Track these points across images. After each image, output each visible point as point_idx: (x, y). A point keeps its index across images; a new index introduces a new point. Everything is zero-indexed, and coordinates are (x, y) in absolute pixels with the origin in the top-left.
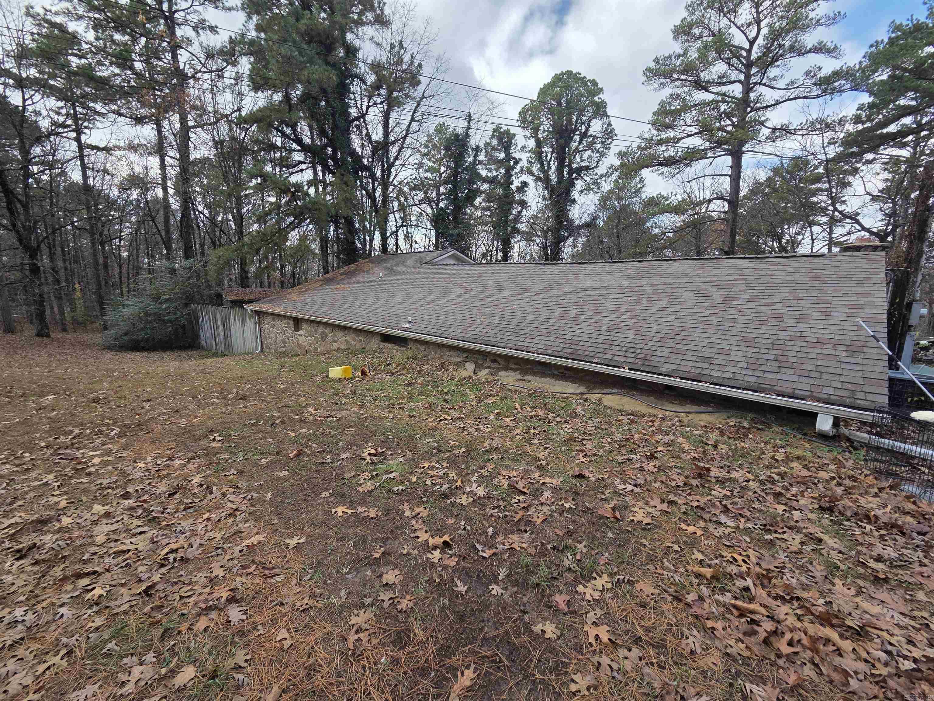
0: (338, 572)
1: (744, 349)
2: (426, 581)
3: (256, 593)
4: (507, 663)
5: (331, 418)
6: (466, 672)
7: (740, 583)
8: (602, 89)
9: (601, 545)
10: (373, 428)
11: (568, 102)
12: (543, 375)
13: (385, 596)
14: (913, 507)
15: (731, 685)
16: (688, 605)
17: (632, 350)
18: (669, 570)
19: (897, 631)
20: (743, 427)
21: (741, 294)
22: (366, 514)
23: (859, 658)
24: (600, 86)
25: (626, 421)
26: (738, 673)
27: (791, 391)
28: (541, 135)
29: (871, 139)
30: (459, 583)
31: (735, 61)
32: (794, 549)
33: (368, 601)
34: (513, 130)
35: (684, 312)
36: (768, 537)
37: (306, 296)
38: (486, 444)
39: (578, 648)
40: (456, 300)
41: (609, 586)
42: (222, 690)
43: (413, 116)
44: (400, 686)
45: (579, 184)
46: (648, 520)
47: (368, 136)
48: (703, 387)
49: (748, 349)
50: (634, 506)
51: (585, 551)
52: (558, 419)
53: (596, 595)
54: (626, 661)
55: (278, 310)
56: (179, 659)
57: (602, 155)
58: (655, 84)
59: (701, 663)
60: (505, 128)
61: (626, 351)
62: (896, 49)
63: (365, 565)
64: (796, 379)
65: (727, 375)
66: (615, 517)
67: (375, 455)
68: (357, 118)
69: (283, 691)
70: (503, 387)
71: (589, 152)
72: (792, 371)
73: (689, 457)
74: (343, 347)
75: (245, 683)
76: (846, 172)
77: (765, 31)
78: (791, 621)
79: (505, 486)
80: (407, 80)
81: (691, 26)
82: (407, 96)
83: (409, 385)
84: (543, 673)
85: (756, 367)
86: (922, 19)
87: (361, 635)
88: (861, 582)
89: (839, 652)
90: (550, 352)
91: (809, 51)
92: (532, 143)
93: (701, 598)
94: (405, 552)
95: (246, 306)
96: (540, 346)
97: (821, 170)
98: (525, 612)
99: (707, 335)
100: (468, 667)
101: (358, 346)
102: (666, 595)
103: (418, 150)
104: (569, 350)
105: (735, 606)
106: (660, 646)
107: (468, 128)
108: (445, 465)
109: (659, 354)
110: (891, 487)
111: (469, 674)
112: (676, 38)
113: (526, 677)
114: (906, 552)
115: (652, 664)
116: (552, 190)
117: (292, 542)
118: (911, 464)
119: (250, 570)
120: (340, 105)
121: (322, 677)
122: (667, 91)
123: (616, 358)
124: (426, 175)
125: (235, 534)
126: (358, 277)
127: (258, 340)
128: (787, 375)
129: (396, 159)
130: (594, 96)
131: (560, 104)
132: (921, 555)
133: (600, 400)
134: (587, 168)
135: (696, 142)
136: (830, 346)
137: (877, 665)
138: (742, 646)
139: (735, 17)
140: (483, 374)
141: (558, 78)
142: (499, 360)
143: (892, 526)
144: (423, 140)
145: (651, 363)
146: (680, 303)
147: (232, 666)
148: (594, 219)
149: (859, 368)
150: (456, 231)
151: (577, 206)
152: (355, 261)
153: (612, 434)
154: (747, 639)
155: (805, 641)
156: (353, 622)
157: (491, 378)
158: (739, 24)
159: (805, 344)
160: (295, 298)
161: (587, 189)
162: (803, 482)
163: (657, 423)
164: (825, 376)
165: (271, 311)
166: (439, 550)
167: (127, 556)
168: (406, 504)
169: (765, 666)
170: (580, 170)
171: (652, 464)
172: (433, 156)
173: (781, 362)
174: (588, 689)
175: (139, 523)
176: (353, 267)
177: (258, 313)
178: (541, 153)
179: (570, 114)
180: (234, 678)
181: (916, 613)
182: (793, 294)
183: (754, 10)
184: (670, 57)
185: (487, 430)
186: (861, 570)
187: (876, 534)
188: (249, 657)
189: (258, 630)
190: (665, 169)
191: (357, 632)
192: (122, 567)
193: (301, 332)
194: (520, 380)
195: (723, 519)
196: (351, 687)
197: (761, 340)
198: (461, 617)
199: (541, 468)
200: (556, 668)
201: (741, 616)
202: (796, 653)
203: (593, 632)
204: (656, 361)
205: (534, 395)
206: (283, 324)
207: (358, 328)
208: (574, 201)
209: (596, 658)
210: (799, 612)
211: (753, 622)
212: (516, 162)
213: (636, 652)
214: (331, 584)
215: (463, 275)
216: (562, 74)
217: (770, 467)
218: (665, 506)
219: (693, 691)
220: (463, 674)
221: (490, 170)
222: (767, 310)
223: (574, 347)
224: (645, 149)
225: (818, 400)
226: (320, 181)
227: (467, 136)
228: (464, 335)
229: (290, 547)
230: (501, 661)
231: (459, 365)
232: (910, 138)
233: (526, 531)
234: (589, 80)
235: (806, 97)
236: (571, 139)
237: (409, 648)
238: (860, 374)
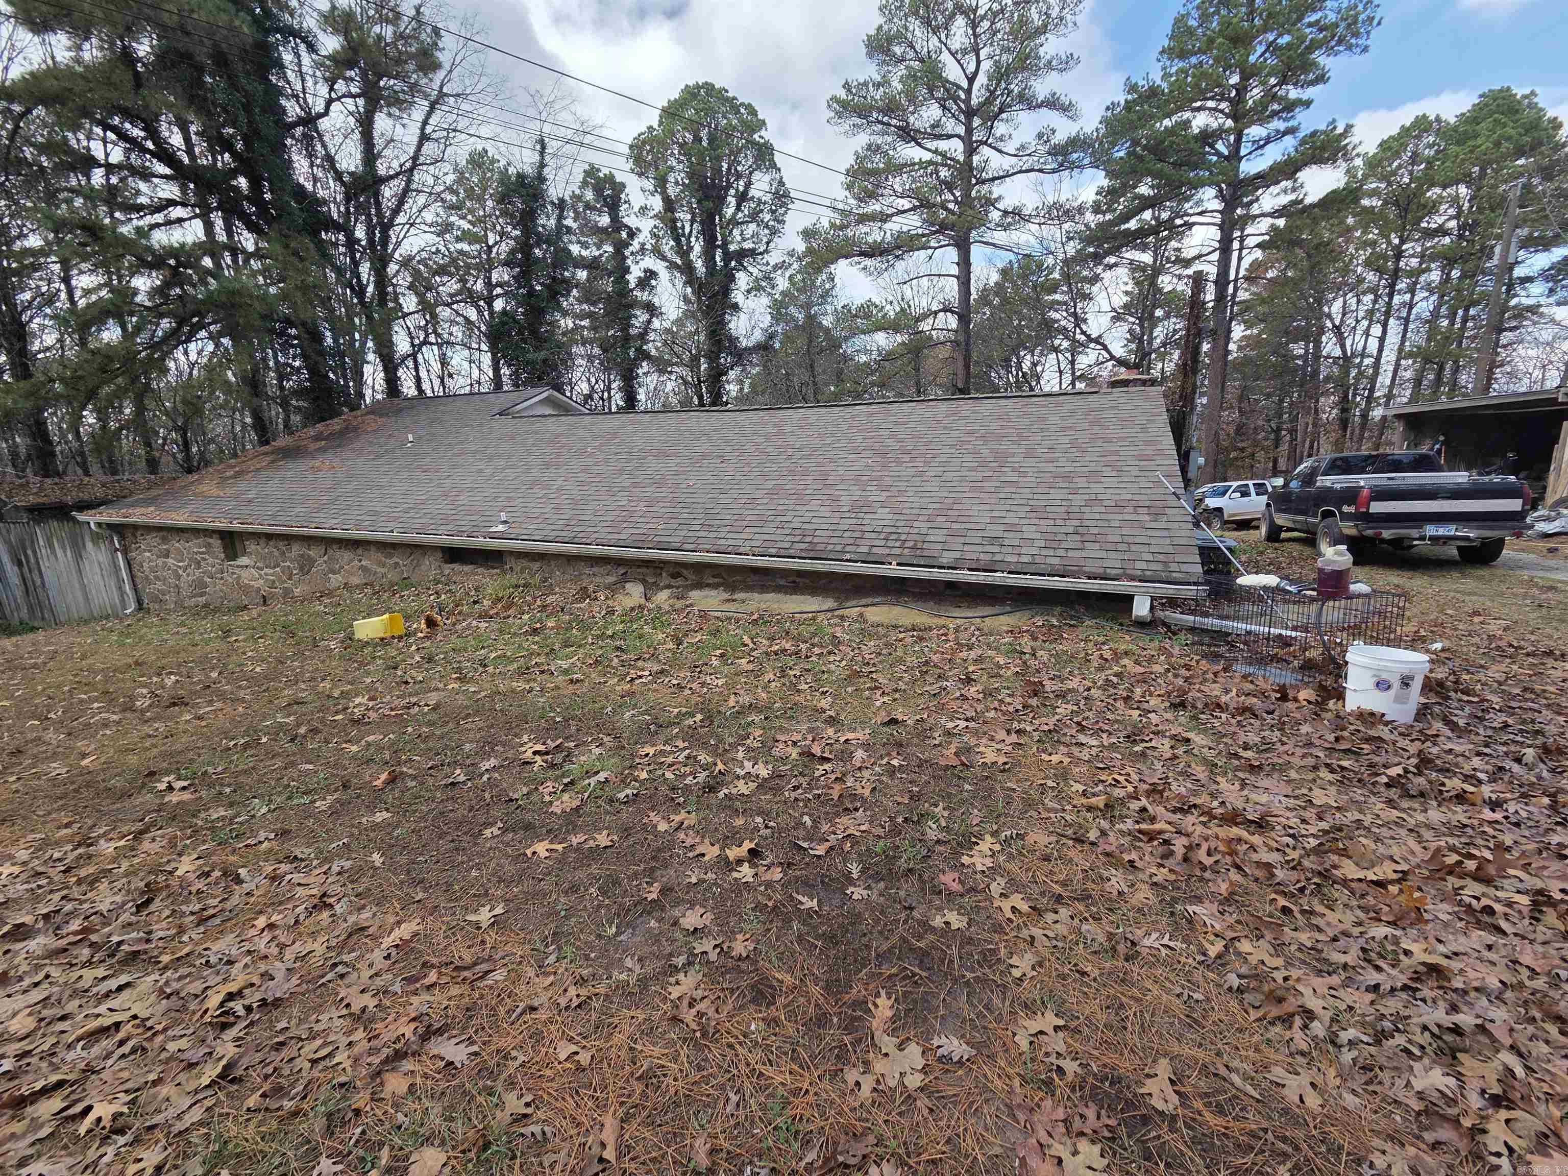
0: (599, 937)
1: (1036, 521)
2: (753, 909)
3: (468, 1010)
4: (924, 974)
5: (416, 709)
6: (878, 1001)
7: (1135, 805)
8: (763, 123)
9: (964, 802)
10: (515, 711)
11: (712, 139)
12: (764, 589)
13: (705, 945)
14: (1252, 687)
15: (1172, 914)
16: (1092, 844)
17: (894, 537)
18: (1056, 811)
19: (1289, 814)
20: (1053, 626)
21: (1014, 448)
22: (591, 843)
23: (1271, 849)
24: (760, 117)
25: (909, 640)
26: (1175, 900)
27: (1101, 570)
28: (672, 191)
29: (1114, 237)
30: (804, 899)
31: (950, 103)
32: (1168, 755)
33: (680, 961)
34: (619, 177)
35: (949, 476)
36: (1137, 748)
37: (242, 485)
38: (731, 703)
39: (998, 929)
40: (583, 476)
41: (997, 847)
42: (514, 1158)
43: (423, 129)
44: (800, 1049)
45: (742, 280)
46: (1002, 759)
47: (330, 159)
48: (1000, 578)
49: (1042, 522)
50: (977, 745)
51: (946, 814)
52: (817, 650)
53: (989, 862)
54: (1058, 926)
55: (180, 518)
56: (392, 1148)
57: (774, 232)
58: (846, 125)
59: (1134, 901)
60: (605, 171)
61: (886, 539)
62: (1134, 117)
63: (641, 915)
64: (1103, 554)
65: (1025, 559)
66: (963, 764)
67: (547, 753)
68: (301, 121)
69: (622, 1121)
70: (703, 615)
71: (753, 227)
72: (1097, 546)
73: (1009, 673)
74: (355, 580)
75: (549, 1135)
76: (1086, 280)
77: (986, 65)
78: (1199, 829)
79: (794, 755)
80: (411, 56)
81: (890, 40)
82: (414, 88)
83: (535, 632)
84: (973, 970)
85: (1055, 545)
86: (1158, 82)
87: (702, 1006)
88: (1241, 775)
89: (1253, 848)
90: (773, 551)
91: (1039, 106)
92: (657, 203)
93: (1103, 833)
94: (694, 880)
95: (81, 517)
96: (754, 543)
97: (1056, 275)
98: (911, 908)
99: (987, 507)
100: (878, 995)
101: (393, 576)
102: (1064, 840)
103: (439, 197)
104: (803, 546)
105: (1140, 831)
106: (1085, 897)
107: (542, 165)
108: (681, 744)
109: (932, 538)
110: (1225, 670)
111: (882, 1001)
112: (870, 55)
113: (955, 981)
114: (1267, 733)
115: (1086, 919)
116: (700, 287)
117: (484, 916)
118: (1228, 643)
119: (427, 981)
120: (261, 88)
121: (675, 1080)
122: (862, 139)
123: (875, 550)
124: (459, 246)
125: (350, 935)
126: (357, 445)
127: (127, 587)
128: (1092, 549)
129: (396, 211)
130: (754, 131)
131: (698, 139)
132: (1278, 733)
133: (861, 615)
134: (752, 253)
135: (912, 223)
136: (1131, 510)
137: (1288, 850)
138: (1165, 871)
139: (947, 36)
140: (662, 597)
141: (692, 94)
142: (685, 572)
143: (1244, 710)
144: (450, 179)
145: (925, 553)
146: (943, 464)
147: (509, 1120)
148: (771, 337)
149: (1166, 533)
150: (542, 355)
151: (742, 315)
152: (334, 413)
153: (901, 661)
154: (1167, 863)
155: (1222, 848)
156: (675, 995)
157: (679, 604)
158: (953, 48)
159: (1103, 510)
160: (215, 492)
161: (756, 289)
162: (1142, 680)
163: (951, 637)
164: (1133, 548)
165: (157, 521)
166: (746, 864)
167: (121, 1035)
168: (652, 814)
169: (1195, 883)
170: (742, 254)
171: (973, 689)
172: (471, 211)
173: (1082, 535)
174: (1033, 968)
175: (101, 972)
176: (336, 424)
177: (118, 529)
178: (674, 221)
179: (719, 159)
180: (523, 1135)
181: (1297, 792)
182: (1073, 444)
183: (970, 32)
184: (865, 84)
185: (720, 682)
186: (1236, 762)
187: (1233, 721)
188: (529, 1098)
189: (516, 1058)
190: (868, 262)
191: (691, 1005)
192: (123, 1056)
193: (243, 561)
194: (728, 601)
195: (1082, 738)
196: (729, 1076)
197: (1053, 509)
198: (831, 939)
199: (832, 721)
200: (985, 960)
201: (1151, 840)
202: (1217, 862)
203: (1006, 906)
204: (933, 549)
205: (760, 621)
206: (195, 546)
207: (389, 540)
208: (736, 307)
209: (1025, 933)
210: (1202, 819)
211: (1166, 842)
212: (632, 234)
213: (1064, 913)
214: (597, 958)
215: (581, 432)
216: (698, 86)
217: (1101, 669)
218: (1014, 738)
219: (1139, 933)
220: (876, 1006)
221: (585, 245)
222: (1050, 467)
223: (808, 539)
224: (842, 227)
225: (1132, 579)
226: (225, 247)
227: (541, 179)
228: (616, 536)
229: (484, 925)
230: (914, 975)
231: (614, 588)
232: (1151, 239)
233: (856, 810)
234: (742, 104)
235: (1040, 171)
236: (722, 200)
237: (781, 1001)
238: (1168, 541)
